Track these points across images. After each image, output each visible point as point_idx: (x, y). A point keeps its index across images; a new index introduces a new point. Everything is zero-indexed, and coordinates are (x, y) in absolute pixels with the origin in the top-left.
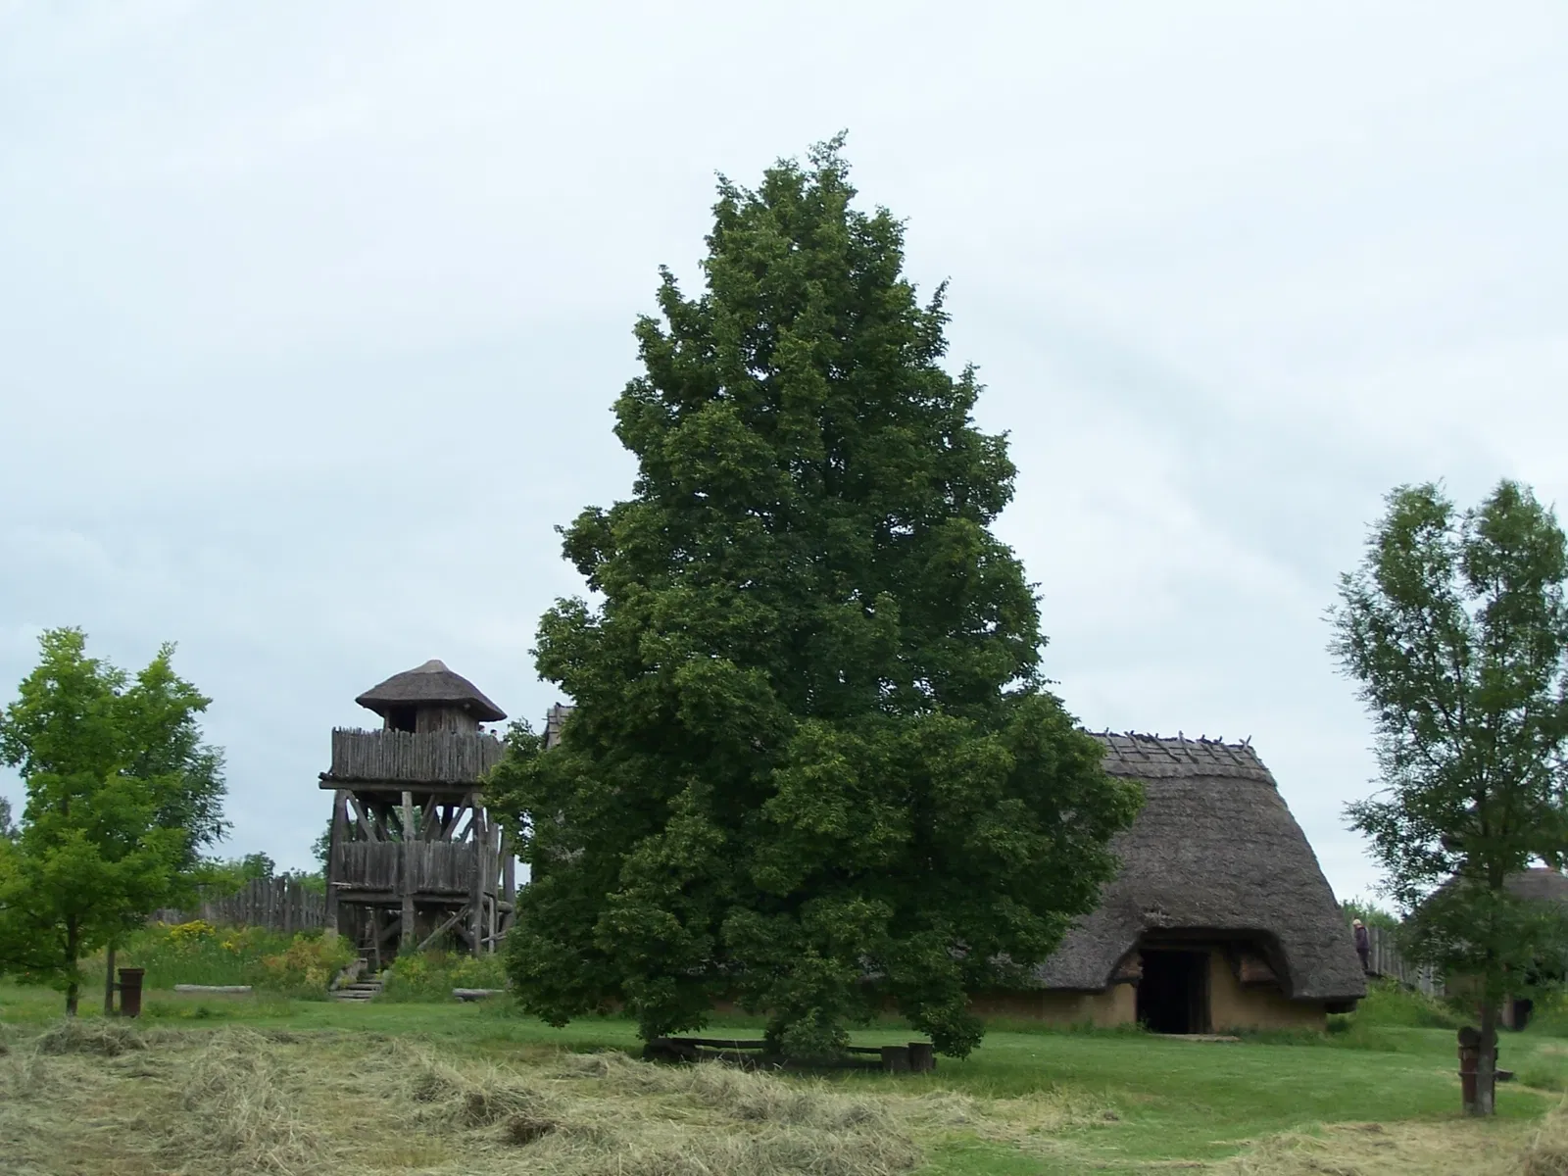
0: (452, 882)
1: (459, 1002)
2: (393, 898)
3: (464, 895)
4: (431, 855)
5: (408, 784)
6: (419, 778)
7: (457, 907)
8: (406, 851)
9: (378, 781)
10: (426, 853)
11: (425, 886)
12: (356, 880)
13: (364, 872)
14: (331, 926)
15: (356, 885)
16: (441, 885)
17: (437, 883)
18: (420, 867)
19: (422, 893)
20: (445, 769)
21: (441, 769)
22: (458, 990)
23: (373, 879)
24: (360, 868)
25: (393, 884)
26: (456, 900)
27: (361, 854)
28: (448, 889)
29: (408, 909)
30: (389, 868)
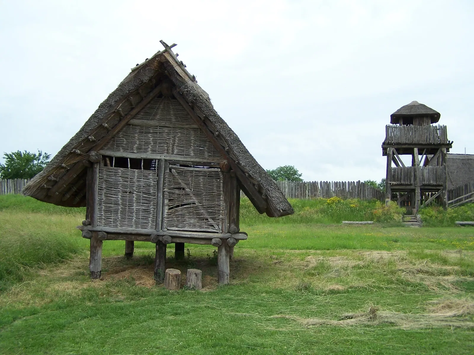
0: (436, 181)
1: (459, 226)
2: (412, 187)
3: (441, 186)
4: (427, 171)
5: (416, 145)
6: (421, 142)
7: (438, 190)
8: (417, 170)
9: (406, 144)
10: (425, 170)
11: (426, 182)
12: (398, 181)
13: (401, 179)
14: (388, 198)
15: (398, 183)
16: (432, 182)
17: (430, 181)
18: (423, 175)
19: (424, 185)
20: (432, 139)
21: (430, 139)
22: (457, 222)
23: (404, 180)
24: (399, 177)
25: (412, 182)
26: (438, 188)
27: (399, 172)
28: (435, 183)
29: (418, 191)
30: (411, 176)
